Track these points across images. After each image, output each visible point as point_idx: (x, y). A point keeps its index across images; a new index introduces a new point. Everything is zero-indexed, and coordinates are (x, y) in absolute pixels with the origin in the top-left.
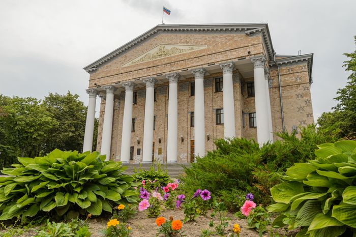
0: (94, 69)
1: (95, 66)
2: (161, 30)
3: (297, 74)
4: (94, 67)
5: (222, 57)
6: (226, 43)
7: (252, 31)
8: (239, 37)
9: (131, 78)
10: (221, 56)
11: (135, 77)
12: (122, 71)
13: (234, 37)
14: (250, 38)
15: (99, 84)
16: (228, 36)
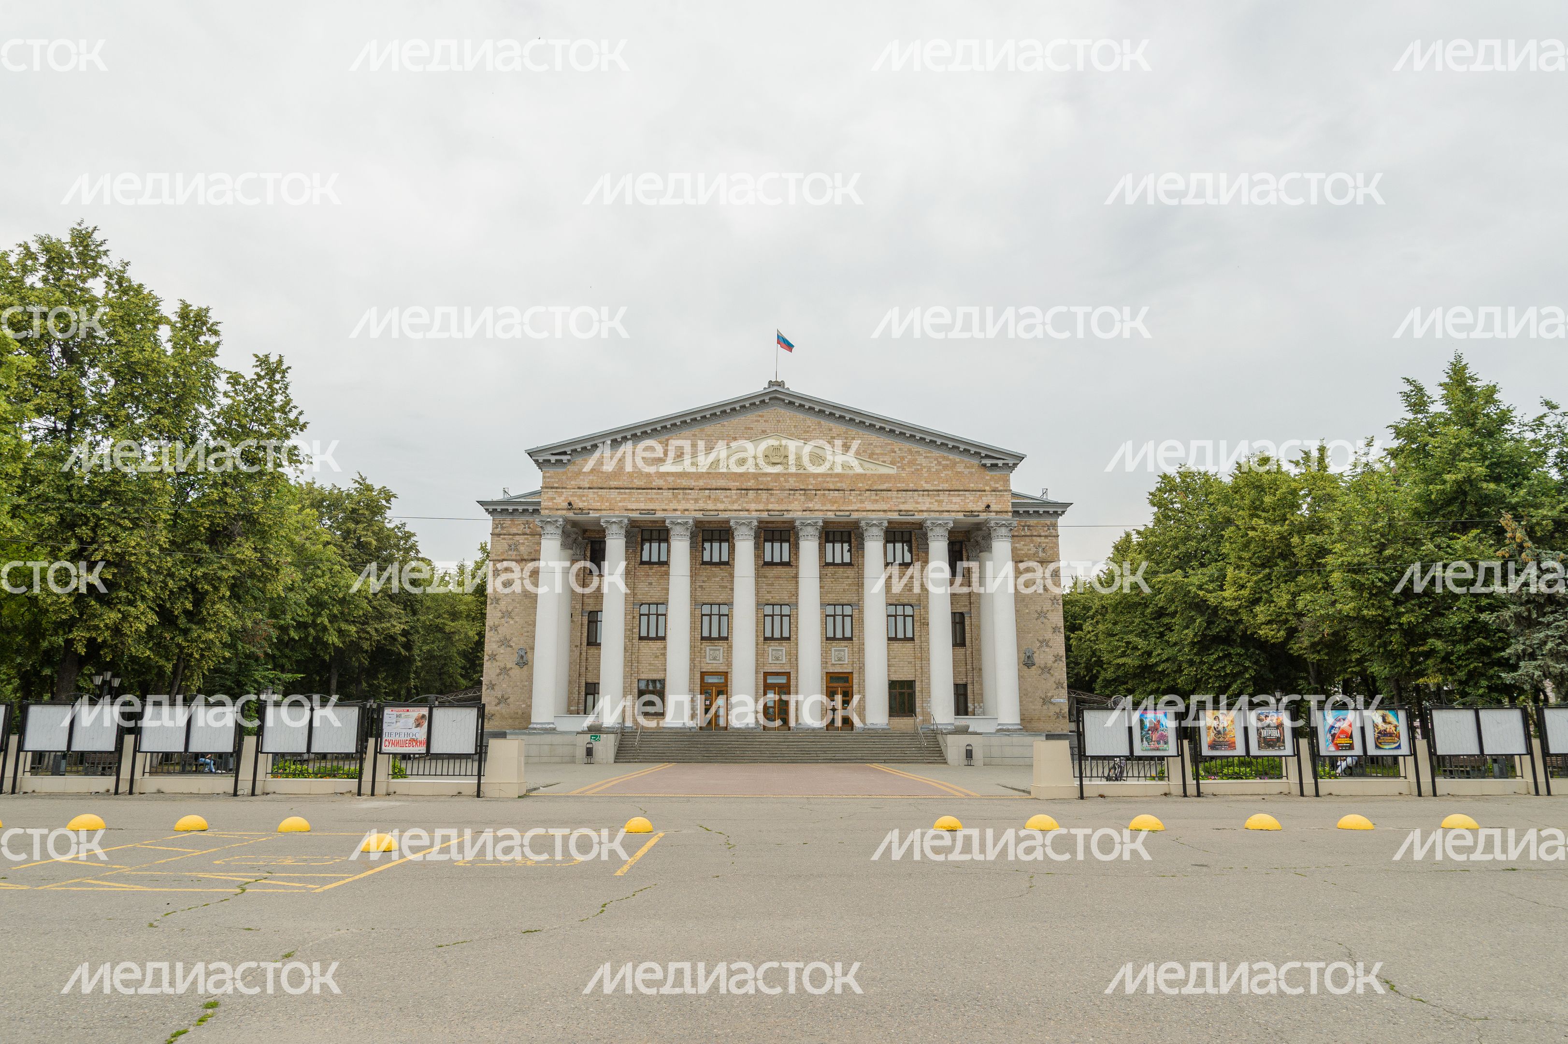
0: (565, 458)
1: (568, 450)
2: (783, 400)
3: (1038, 540)
4: (565, 453)
5: (930, 503)
6: (938, 472)
7: (995, 462)
8: (966, 467)
9: (691, 505)
10: (927, 500)
11: (701, 505)
12: (660, 483)
13: (954, 464)
14: (989, 475)
15: (579, 504)
16: (944, 458)
